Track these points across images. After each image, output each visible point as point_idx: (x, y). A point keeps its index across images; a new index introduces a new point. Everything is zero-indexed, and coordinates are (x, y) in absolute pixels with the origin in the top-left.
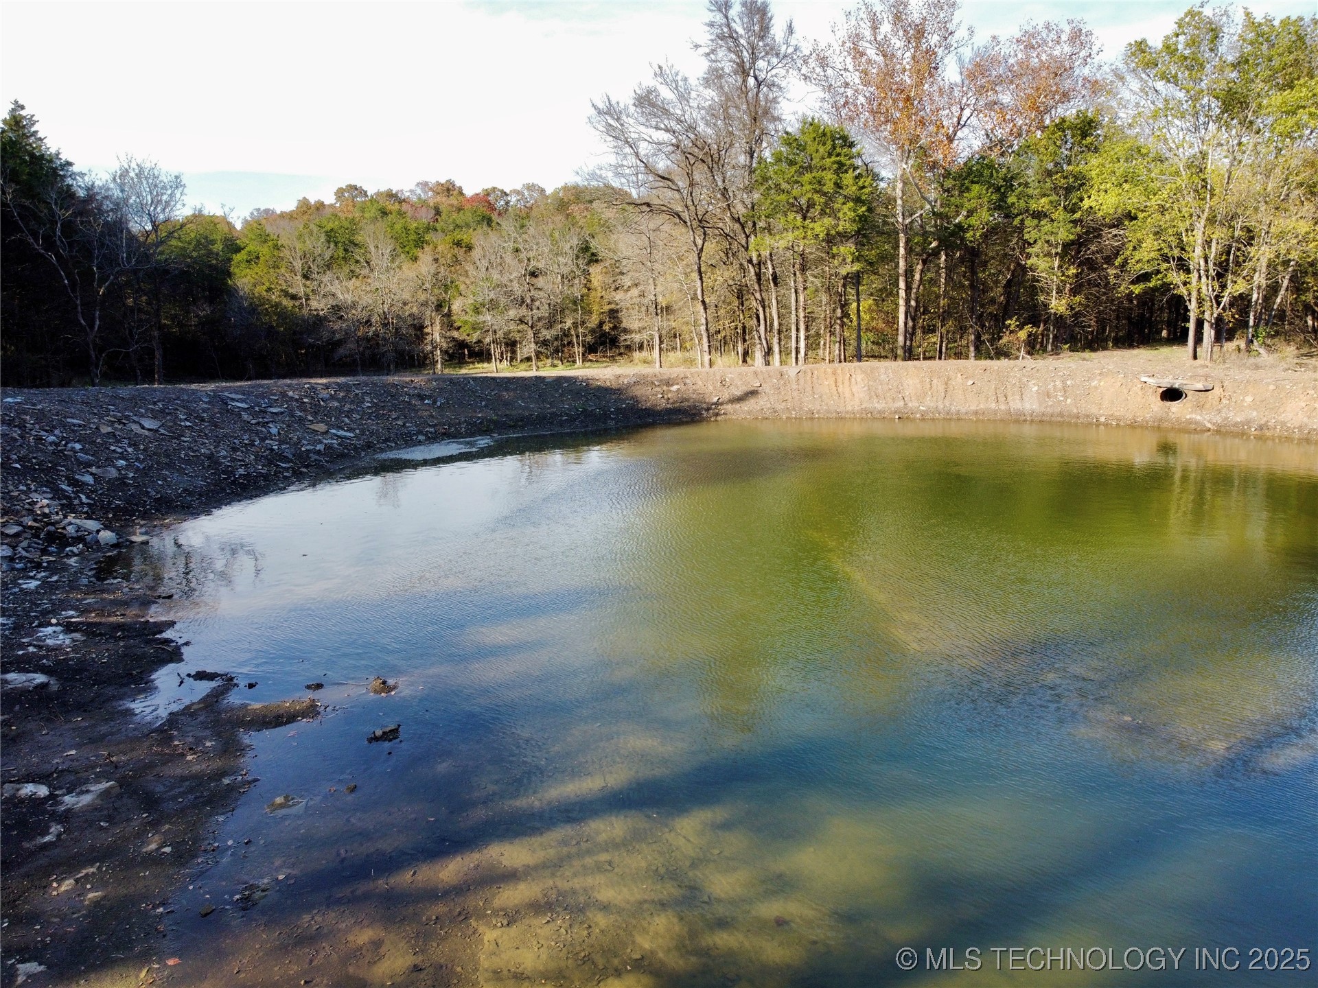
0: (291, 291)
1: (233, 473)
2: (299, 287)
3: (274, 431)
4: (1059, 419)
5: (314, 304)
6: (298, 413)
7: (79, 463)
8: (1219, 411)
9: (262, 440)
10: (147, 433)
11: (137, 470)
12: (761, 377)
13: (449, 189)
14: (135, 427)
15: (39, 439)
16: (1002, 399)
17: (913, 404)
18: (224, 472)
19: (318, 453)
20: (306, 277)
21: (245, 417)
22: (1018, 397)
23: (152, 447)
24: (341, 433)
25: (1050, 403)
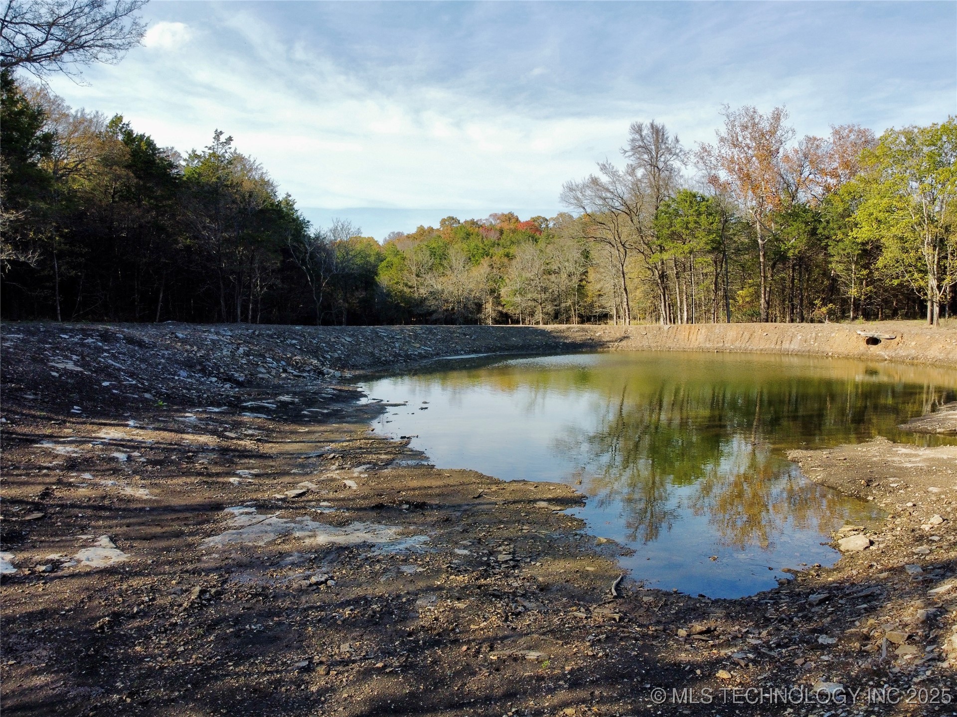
0: (410, 284)
2: (414, 281)
3: (397, 345)
4: (807, 353)
5: (422, 291)
6: (408, 339)
7: (325, 351)
8: (896, 350)
9: (392, 348)
10: (347, 342)
11: (345, 355)
12: (647, 330)
13: (510, 218)
14: (343, 340)
16: (779, 342)
17: (728, 345)
19: (415, 355)
20: (418, 276)
21: (385, 339)
22: (788, 342)
23: (350, 347)
24: (426, 348)
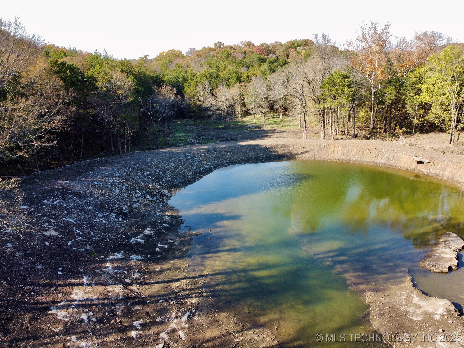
0: (200, 99)
1: (188, 177)
3: (196, 164)
4: (389, 166)
6: (201, 159)
7: (162, 177)
8: (430, 169)
9: (193, 167)
10: (172, 167)
11: (172, 178)
12: (314, 146)
13: (249, 44)
15: (156, 171)
16: (376, 158)
17: (352, 158)
18: (187, 177)
19: (204, 170)
20: (204, 96)
21: (190, 161)
22: (380, 158)
23: (174, 171)
24: (209, 163)
25: (388, 161)
